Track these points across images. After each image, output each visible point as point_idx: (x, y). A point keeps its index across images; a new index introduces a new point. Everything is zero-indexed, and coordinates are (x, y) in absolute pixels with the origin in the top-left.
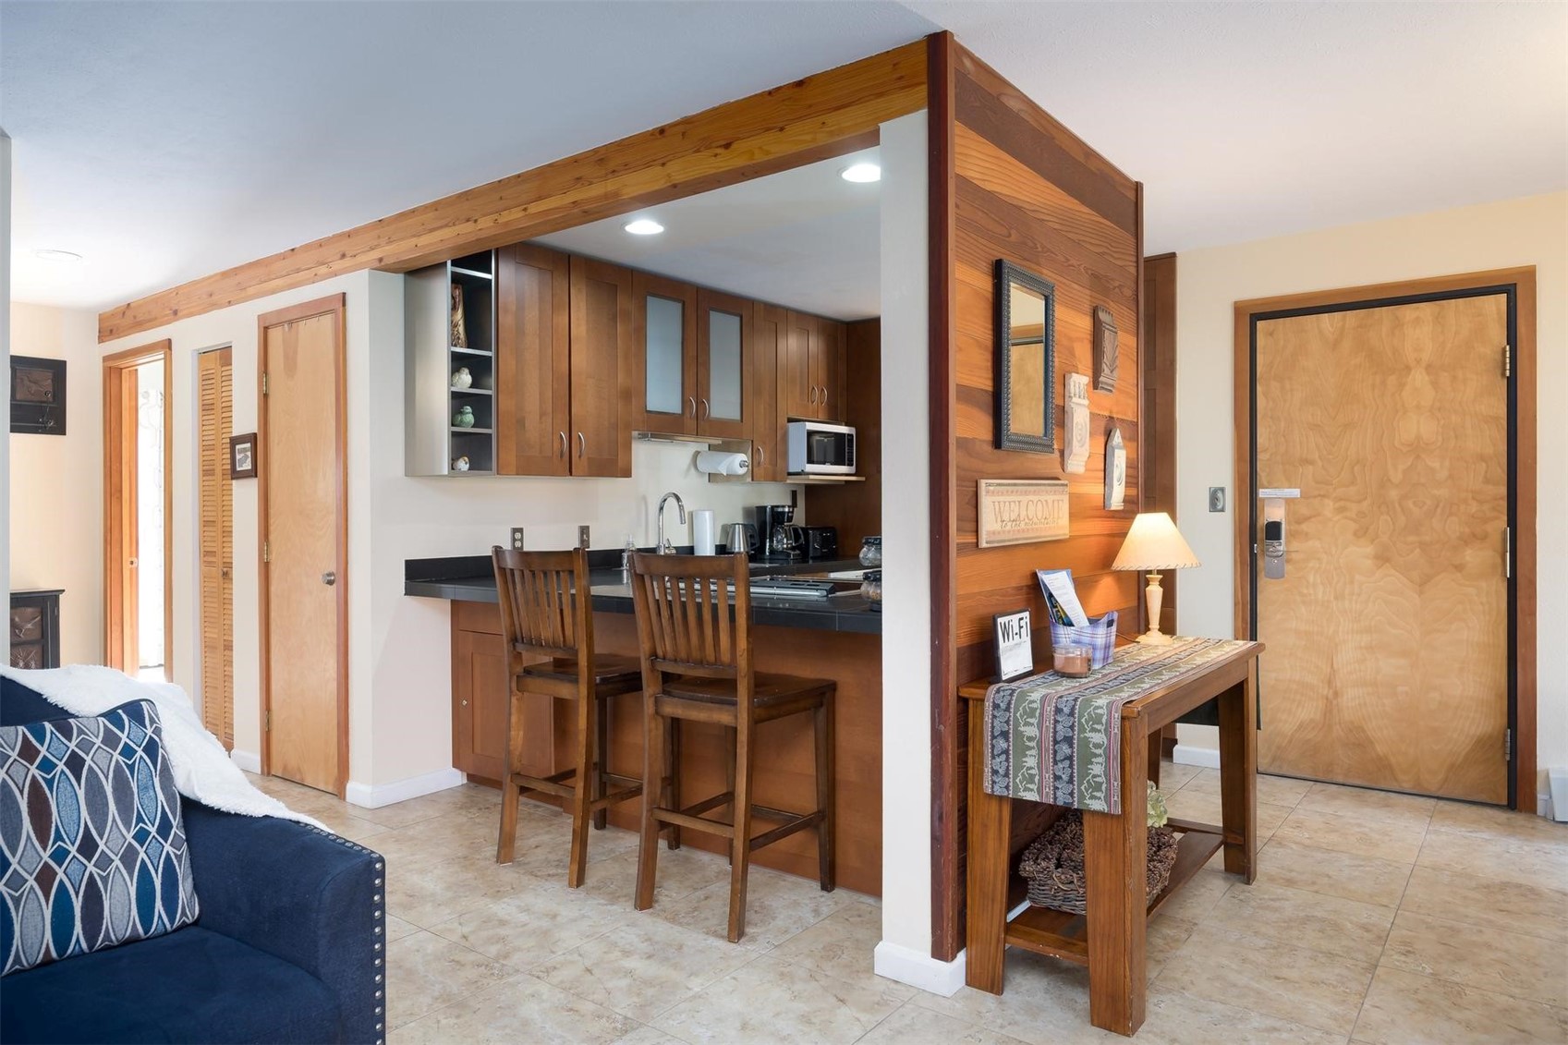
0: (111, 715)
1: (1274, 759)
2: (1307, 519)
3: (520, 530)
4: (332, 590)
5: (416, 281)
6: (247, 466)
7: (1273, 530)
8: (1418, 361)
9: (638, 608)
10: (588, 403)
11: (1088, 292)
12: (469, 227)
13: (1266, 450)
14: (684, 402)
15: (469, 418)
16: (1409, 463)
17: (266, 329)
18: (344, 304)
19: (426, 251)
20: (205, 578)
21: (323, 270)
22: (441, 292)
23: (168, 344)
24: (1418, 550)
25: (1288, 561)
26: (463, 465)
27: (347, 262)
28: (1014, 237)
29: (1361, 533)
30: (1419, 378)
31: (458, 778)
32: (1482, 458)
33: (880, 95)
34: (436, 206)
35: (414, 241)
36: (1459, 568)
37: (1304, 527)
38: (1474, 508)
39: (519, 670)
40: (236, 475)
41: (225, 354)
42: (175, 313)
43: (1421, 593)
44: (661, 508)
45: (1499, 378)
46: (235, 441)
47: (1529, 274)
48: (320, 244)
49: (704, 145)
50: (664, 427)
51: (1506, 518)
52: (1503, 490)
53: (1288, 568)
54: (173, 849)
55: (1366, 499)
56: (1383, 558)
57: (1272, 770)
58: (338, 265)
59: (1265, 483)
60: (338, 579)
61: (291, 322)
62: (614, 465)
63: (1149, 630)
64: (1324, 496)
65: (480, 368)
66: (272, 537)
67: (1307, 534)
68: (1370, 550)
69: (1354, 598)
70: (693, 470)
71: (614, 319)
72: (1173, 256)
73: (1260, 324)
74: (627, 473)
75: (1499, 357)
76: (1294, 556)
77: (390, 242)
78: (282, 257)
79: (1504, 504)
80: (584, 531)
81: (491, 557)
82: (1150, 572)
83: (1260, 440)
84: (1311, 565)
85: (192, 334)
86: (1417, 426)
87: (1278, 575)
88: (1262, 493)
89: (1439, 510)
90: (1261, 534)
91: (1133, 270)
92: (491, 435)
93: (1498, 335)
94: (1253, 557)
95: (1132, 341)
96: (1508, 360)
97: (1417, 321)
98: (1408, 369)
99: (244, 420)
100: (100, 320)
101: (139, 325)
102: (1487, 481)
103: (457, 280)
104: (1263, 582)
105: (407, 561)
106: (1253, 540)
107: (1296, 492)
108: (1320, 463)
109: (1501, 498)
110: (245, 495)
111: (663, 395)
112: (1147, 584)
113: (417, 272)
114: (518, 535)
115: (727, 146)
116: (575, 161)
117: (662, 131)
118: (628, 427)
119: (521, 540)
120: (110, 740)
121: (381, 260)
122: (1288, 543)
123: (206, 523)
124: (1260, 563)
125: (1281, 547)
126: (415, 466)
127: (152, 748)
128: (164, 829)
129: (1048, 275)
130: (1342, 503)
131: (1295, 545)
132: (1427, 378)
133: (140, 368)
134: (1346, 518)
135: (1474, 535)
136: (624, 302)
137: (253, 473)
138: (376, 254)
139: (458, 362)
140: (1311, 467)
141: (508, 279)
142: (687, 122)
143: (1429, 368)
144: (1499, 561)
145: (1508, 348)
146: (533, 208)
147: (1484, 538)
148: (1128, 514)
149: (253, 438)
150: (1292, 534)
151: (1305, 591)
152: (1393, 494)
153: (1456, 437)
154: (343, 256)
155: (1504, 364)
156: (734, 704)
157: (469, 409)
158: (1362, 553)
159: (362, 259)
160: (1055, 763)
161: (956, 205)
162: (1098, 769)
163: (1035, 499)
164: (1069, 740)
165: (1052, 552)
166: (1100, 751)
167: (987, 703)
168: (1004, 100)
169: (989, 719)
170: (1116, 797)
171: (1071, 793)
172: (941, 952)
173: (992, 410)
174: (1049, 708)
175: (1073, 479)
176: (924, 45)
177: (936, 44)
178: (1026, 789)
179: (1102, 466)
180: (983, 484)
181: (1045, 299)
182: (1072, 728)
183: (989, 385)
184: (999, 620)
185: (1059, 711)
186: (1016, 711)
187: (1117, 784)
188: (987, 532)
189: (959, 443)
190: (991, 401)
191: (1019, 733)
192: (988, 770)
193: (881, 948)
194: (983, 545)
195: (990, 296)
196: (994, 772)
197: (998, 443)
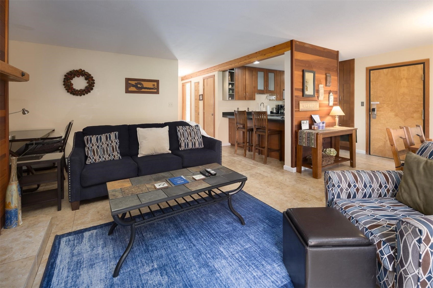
0: (195, 126)
1: (374, 152)
2: (381, 108)
3: (238, 108)
4: (213, 116)
6: (201, 99)
7: (374, 110)
8: (404, 78)
9: (253, 119)
10: (248, 89)
11: (324, 71)
12: (231, 66)
13: (372, 95)
14: (264, 88)
15: (231, 92)
16: (402, 97)
17: (204, 80)
18: (214, 76)
19: (225, 69)
20: (195, 114)
21: (211, 71)
22: (227, 73)
23: (191, 81)
24: (404, 114)
25: (377, 116)
26: (230, 99)
27: (214, 70)
28: (307, 65)
29: (392, 110)
30: (404, 81)
31: (230, 144)
32: (417, 96)
33: (285, 48)
34: (226, 63)
35: (223, 67)
36: (413, 117)
37: (380, 109)
38: (416, 106)
39: (237, 127)
40: (200, 100)
41: (198, 83)
42: (192, 77)
43: (404, 122)
44: (261, 105)
45: (421, 80)
46: (200, 95)
47: (428, 60)
48: (211, 68)
49: (262, 55)
50: (261, 92)
51: (423, 108)
52: (422, 102)
53: (377, 117)
54: (201, 140)
55: (393, 104)
56: (396, 115)
57: (373, 155)
58: (214, 71)
59: (372, 101)
60: (214, 115)
61: (207, 79)
62: (252, 98)
63: (336, 125)
64: (384, 103)
65: (232, 84)
66: (205, 109)
67: (381, 111)
68: (394, 114)
69: (390, 123)
70: (266, 99)
71: (253, 76)
72: (354, 59)
73: (371, 71)
74: (255, 99)
75: (421, 77)
76: (378, 115)
77: (220, 68)
78: (206, 69)
79: (422, 105)
80: (248, 108)
81: (234, 112)
82: (336, 116)
83: (371, 93)
84: (381, 116)
85: (194, 80)
86: (403, 90)
87: (374, 118)
88: (372, 103)
89: (408, 106)
90: (371, 110)
91: (336, 66)
92: (234, 94)
93: (421, 72)
94: (370, 115)
95: (336, 78)
96: (423, 77)
97: (404, 70)
98: (402, 79)
99: (201, 92)
100: (182, 78)
101: (187, 79)
102: (419, 101)
103: (229, 72)
104: (371, 119)
105: (223, 112)
106: (370, 111)
107: (378, 103)
108: (383, 97)
109: (422, 104)
110: (201, 103)
111: (261, 86)
112: (336, 118)
113: (224, 71)
114: (238, 109)
115: (265, 55)
116: (245, 57)
117: (256, 53)
118: (255, 92)
119: (239, 110)
120: (196, 128)
121: (219, 70)
122: (377, 112)
123: (196, 107)
124: (371, 116)
125: (375, 112)
126: (224, 99)
127: (199, 130)
128: (200, 138)
129: (314, 70)
130: (388, 105)
131: (378, 113)
132: (406, 81)
133: (187, 85)
134: (389, 108)
135: (416, 111)
136: (254, 73)
137: (202, 100)
138: (219, 69)
139: (230, 84)
140: (382, 98)
141: (237, 72)
142: (260, 51)
143: (406, 79)
144: (421, 116)
145: (423, 75)
146: (239, 63)
147: (418, 112)
148: (332, 107)
149: (202, 95)
150: (377, 111)
151: (380, 121)
152: (399, 103)
153: (412, 92)
154: (214, 69)
155: (422, 78)
157: (231, 91)
158: (392, 114)
159: (217, 70)
160: (307, 141)
161: (295, 63)
162: (313, 141)
163: (311, 104)
164: (309, 137)
165: (315, 112)
166: (313, 139)
167: (299, 133)
168: (305, 46)
169: (299, 134)
170: (316, 145)
171: (310, 145)
172: (292, 166)
173: (302, 91)
174: (307, 133)
175: (320, 101)
176: (290, 42)
177: (292, 41)
178: (304, 144)
179: (328, 99)
180: (300, 102)
181: (314, 74)
182: (310, 136)
183: (302, 88)
184: (302, 121)
185: (308, 133)
186: (302, 133)
187: (316, 144)
188: (301, 109)
189: (296, 96)
190: (302, 90)
191: (303, 137)
192: (299, 142)
193: (284, 166)
194: (300, 111)
195: (302, 75)
196: (300, 142)
197: (303, 96)
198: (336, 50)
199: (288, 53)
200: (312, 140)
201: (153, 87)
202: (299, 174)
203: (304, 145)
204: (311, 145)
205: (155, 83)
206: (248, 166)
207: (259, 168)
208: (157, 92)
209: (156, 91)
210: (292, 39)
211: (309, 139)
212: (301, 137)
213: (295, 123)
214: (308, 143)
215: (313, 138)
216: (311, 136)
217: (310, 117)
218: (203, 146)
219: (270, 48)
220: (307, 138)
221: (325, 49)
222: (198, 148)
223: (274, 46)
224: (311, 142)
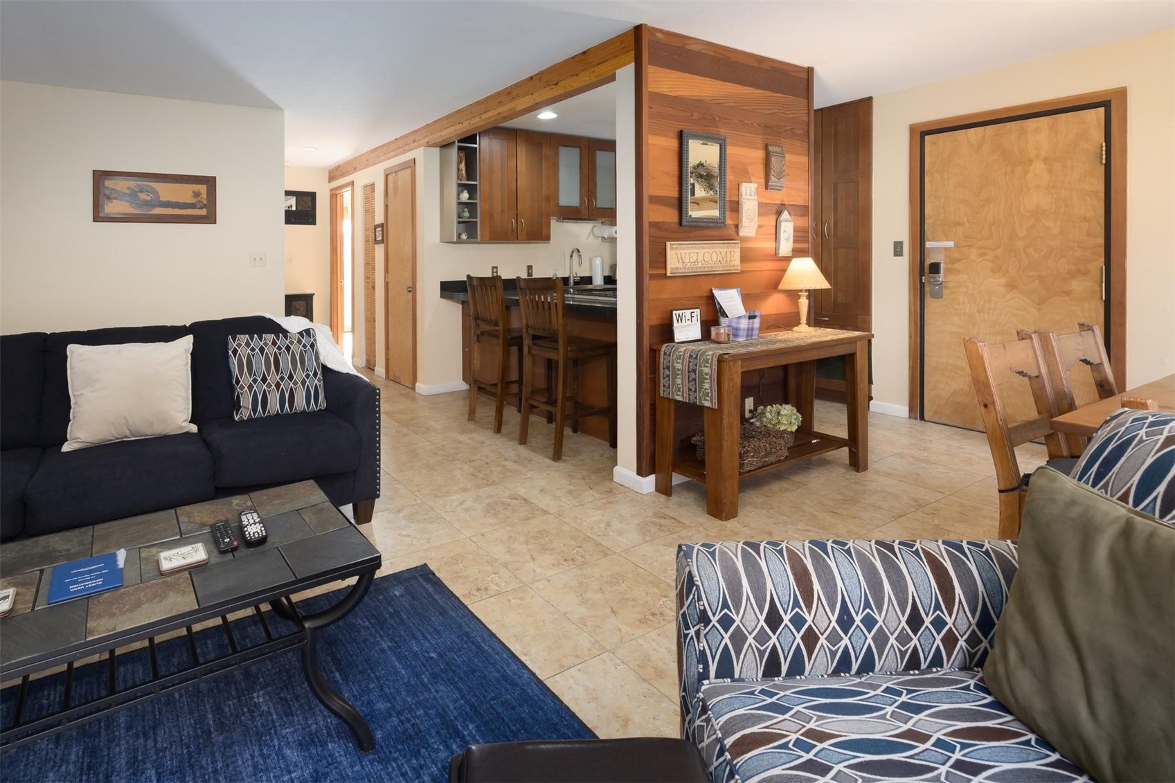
2: (959, 260)
3: (496, 268)
4: (410, 294)
5: (444, 150)
6: (379, 238)
7: (935, 268)
8: (1038, 156)
9: (521, 303)
10: (525, 204)
11: (761, 137)
12: (459, 126)
13: (929, 218)
14: (582, 201)
15: (467, 214)
16: (1032, 223)
17: (387, 175)
18: (415, 163)
19: (446, 137)
20: (366, 288)
21: (407, 148)
22: (454, 153)
23: (352, 183)
24: (1037, 281)
25: (946, 287)
26: (464, 237)
27: (416, 144)
28: (696, 115)
29: (997, 270)
30: (1038, 167)
31: (465, 386)
32: (1085, 219)
33: (616, 56)
34: (447, 117)
35: (440, 133)
36: (1067, 293)
37: (957, 266)
38: (1079, 253)
39: (478, 332)
40: (376, 242)
41: (373, 186)
42: (355, 169)
43: (1039, 310)
44: (571, 256)
45: (1098, 163)
46: (376, 227)
47: (1122, 93)
48: (406, 136)
49: (547, 84)
50: (572, 215)
51: (1103, 259)
52: (1101, 241)
53: (945, 292)
54: (318, 381)
55: (1000, 247)
56: (1011, 286)
57: (933, 420)
58: (412, 145)
59: (930, 238)
60: (412, 290)
61: (396, 172)
62: (539, 234)
63: (800, 324)
64: (970, 246)
65: (472, 190)
66: (389, 270)
67: (958, 270)
68: (1003, 281)
69: (991, 312)
70: (591, 234)
71: (541, 160)
72: (870, 99)
73: (927, 138)
74: (548, 238)
75: (1098, 151)
76: (949, 284)
77: (431, 135)
78: (392, 142)
79: (1102, 250)
80: (530, 268)
81: (465, 281)
82: (801, 291)
83: (927, 211)
84: (961, 290)
85: (362, 178)
86: (1038, 199)
87: (938, 296)
88: (928, 244)
89: (1053, 255)
90: (927, 270)
91: (805, 119)
92: (476, 222)
93: (1099, 136)
94: (922, 285)
95: (804, 160)
96: (1104, 153)
97: (1037, 130)
98: (1031, 161)
99: (379, 219)
100: (329, 172)
101: (343, 175)
102: (1089, 234)
103: (460, 149)
104: (929, 300)
105: (441, 282)
106: (922, 273)
107: (951, 244)
108: (968, 225)
109: (1100, 246)
110: (379, 250)
111: (569, 195)
112: (799, 297)
113: (445, 146)
114: (495, 270)
115: (556, 84)
116: (499, 94)
118: (549, 216)
119: (497, 272)
121: (428, 143)
122: (945, 277)
123: (367, 264)
124: (927, 288)
125: (941, 277)
126: (445, 240)
128: (315, 374)
129: (723, 131)
130: (983, 250)
131: (950, 278)
132: (1044, 167)
133: (345, 194)
134: (986, 260)
135: (1079, 271)
136: (546, 151)
137: (382, 241)
138: (426, 140)
139: (462, 187)
140: (961, 227)
141: (485, 145)
142: (541, 73)
143: (1045, 160)
144: (1098, 289)
145: (1104, 144)
146: (484, 117)
147: (1086, 273)
148: (787, 260)
149: (382, 225)
150: (948, 271)
151: (957, 307)
152: (1020, 244)
153: (1066, 206)
154: (414, 141)
155: (1102, 155)
156: (557, 349)
157: (466, 210)
158: (996, 283)
159: (421, 142)
160: (689, 382)
161: (650, 107)
162: (707, 386)
163: (711, 251)
164: (694, 371)
165: (726, 279)
166: (707, 377)
167: (662, 353)
168: (688, 47)
169: (662, 360)
170: (715, 400)
171: (696, 398)
172: (641, 472)
173: (677, 207)
174: (687, 355)
175: (744, 240)
176: (633, 33)
177: (638, 29)
178: (677, 395)
179: (774, 232)
180: (668, 244)
181: (721, 145)
182: (696, 365)
183: (675, 194)
184: (674, 312)
185: (691, 356)
186: (673, 356)
187: (715, 393)
188: (672, 269)
189: (652, 224)
190: (676, 202)
191: (674, 367)
192: (662, 385)
193: (616, 469)
194: (669, 274)
195: (676, 149)
196: (664, 386)
197: (680, 223)
198: (806, 65)
199: (626, 74)
200: (702, 381)
201: (193, 200)
202: (663, 498)
203: (679, 398)
204: (700, 399)
205: (203, 189)
206: (493, 469)
207: (530, 474)
208: (210, 218)
209: (204, 212)
210: (638, 22)
211: (693, 375)
212: (668, 367)
213: (652, 319)
214: (690, 389)
215: (707, 374)
216: (700, 366)
217: (708, 297)
218: (323, 404)
219: (573, 58)
220: (689, 372)
221: (761, 59)
222: (303, 412)
223: (584, 53)
224: (701, 387)
